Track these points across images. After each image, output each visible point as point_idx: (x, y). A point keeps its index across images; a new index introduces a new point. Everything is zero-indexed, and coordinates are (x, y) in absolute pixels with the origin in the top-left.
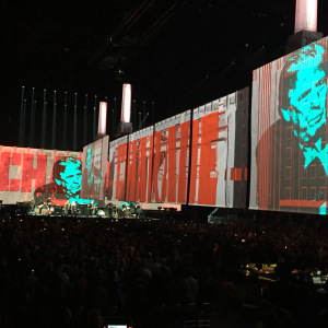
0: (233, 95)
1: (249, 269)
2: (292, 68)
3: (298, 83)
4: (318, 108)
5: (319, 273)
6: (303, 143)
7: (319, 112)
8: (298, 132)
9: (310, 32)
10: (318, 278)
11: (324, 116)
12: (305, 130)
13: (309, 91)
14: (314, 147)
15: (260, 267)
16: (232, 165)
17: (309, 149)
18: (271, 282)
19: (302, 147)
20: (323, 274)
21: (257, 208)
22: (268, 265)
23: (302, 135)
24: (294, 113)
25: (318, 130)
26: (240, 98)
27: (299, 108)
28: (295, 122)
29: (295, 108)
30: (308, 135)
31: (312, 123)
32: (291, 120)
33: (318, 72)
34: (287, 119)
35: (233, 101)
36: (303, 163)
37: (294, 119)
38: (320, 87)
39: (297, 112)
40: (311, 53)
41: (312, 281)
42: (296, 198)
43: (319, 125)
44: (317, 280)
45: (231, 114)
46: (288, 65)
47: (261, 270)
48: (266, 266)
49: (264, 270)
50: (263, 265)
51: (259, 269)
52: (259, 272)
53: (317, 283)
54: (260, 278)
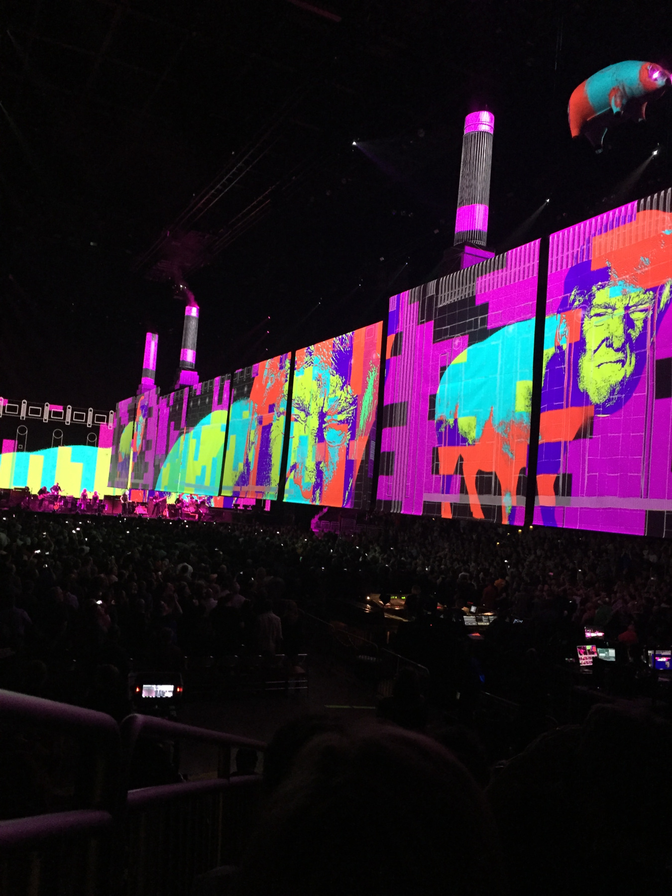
1: (370, 602)
5: (473, 609)
10: (472, 618)
15: (386, 600)
18: (401, 621)
20: (480, 611)
22: (400, 597)
41: (463, 621)
44: (469, 620)
47: (388, 604)
48: (396, 597)
49: (392, 605)
50: (391, 598)
51: (385, 603)
52: (385, 607)
53: (469, 624)
54: (385, 616)
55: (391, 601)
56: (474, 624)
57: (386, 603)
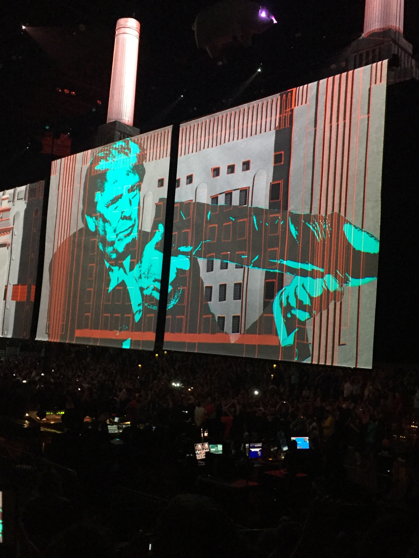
0: (23, 188)
1: (28, 419)
2: (102, 166)
3: (107, 186)
4: (129, 218)
6: (109, 260)
7: (129, 223)
8: (104, 246)
9: (125, 126)
10: (115, 427)
11: (135, 229)
12: (112, 243)
13: (120, 197)
14: (121, 266)
15: (43, 415)
16: (14, 280)
17: (115, 268)
18: (55, 433)
19: (107, 264)
21: (46, 339)
22: (55, 413)
23: (109, 249)
24: (101, 222)
25: (128, 246)
26: (31, 193)
27: (107, 217)
28: (102, 233)
29: (102, 216)
30: (115, 251)
31: (121, 236)
32: (97, 230)
33: (131, 175)
34: (92, 228)
35: (22, 196)
36: (108, 285)
37: (100, 229)
38: (133, 194)
39: (105, 221)
40: (124, 151)
41: (107, 430)
42: (96, 328)
43: (129, 240)
44: (113, 429)
45: (18, 213)
46: (96, 160)
47: (44, 419)
48: (52, 413)
49: (48, 420)
50: (47, 413)
51: (41, 418)
52: (41, 422)
53: (112, 432)
54: (42, 430)
55: (46, 417)
56: (116, 432)
57: (43, 419)
